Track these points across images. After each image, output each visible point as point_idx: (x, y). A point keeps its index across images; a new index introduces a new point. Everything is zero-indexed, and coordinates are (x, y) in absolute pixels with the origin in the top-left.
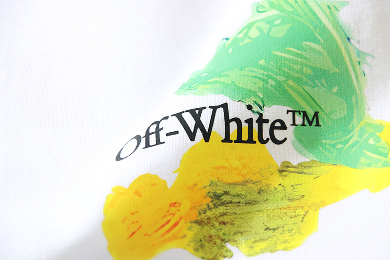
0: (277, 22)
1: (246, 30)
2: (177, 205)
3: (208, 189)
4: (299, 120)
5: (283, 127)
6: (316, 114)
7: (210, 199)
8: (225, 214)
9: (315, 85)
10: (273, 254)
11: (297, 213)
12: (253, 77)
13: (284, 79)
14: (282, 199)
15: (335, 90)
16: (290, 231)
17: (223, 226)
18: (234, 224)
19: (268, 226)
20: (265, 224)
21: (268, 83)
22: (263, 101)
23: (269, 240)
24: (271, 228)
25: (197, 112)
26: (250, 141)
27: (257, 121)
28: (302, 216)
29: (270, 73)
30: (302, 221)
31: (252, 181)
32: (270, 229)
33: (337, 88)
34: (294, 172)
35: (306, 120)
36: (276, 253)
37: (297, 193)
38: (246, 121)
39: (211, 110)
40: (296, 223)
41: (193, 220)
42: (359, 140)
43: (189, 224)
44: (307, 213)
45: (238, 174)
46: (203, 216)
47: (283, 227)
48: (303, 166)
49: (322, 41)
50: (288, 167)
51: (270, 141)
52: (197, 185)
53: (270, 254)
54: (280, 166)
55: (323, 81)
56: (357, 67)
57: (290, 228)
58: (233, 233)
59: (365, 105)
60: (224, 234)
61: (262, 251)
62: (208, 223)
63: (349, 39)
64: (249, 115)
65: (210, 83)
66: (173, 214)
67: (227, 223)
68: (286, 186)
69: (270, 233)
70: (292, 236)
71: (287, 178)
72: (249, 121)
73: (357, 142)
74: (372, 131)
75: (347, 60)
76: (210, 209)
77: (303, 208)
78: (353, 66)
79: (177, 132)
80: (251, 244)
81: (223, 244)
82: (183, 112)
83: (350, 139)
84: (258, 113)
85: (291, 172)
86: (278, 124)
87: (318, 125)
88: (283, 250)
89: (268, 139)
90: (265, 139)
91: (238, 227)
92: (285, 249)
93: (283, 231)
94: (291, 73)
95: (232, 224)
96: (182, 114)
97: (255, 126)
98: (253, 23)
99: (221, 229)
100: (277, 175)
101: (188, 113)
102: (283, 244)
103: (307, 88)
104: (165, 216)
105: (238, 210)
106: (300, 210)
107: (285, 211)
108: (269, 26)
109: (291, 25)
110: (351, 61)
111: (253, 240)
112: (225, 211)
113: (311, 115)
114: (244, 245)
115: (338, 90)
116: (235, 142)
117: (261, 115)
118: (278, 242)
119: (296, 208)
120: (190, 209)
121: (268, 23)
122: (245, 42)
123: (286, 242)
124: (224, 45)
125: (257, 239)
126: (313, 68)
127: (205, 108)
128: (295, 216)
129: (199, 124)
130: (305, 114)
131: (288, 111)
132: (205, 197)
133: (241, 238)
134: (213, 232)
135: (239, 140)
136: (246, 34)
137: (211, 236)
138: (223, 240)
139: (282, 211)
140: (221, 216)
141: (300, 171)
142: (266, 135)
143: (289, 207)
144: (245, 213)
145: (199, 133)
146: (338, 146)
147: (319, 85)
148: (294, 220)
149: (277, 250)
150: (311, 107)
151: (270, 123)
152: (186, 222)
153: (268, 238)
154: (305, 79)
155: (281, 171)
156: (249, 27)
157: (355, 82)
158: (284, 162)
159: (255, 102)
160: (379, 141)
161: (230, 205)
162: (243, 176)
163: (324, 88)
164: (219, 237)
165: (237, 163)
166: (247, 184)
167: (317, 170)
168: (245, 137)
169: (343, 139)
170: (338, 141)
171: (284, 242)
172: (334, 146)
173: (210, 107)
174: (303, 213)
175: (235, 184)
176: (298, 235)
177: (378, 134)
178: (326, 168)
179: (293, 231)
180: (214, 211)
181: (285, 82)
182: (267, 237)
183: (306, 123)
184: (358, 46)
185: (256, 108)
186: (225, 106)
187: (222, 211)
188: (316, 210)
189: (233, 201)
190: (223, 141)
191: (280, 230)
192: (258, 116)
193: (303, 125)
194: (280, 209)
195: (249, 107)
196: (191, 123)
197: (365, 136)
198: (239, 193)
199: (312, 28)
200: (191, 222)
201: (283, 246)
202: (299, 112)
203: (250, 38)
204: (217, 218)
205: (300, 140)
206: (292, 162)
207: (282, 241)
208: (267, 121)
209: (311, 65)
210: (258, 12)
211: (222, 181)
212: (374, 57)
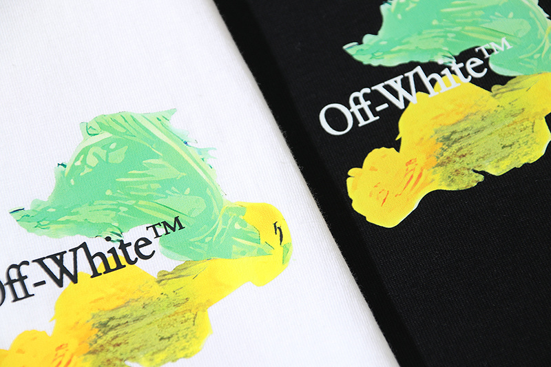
0: (113, 146)
1: (82, 156)
2: (63, 346)
3: (92, 322)
4: (161, 230)
5: (148, 242)
6: (177, 219)
7: (97, 330)
8: (117, 337)
9: (167, 195)
10: (175, 363)
11: (186, 317)
12: (103, 210)
13: (134, 202)
14: (168, 307)
15: (188, 191)
16: (185, 336)
17: (117, 348)
18: (128, 343)
19: (162, 335)
20: (159, 334)
21: (120, 211)
22: (119, 229)
23: (166, 350)
24: (165, 337)
25: (58, 257)
26: (120, 266)
27: (119, 248)
28: (192, 320)
29: (120, 201)
30: (194, 325)
31: (134, 300)
32: (165, 339)
33: (189, 189)
34: (172, 278)
35: (168, 228)
36: (178, 362)
37: (181, 298)
38: (108, 252)
39: (72, 253)
40: (188, 328)
41: (86, 352)
42: (225, 227)
43: (83, 357)
44: (196, 315)
45: (118, 298)
46: (95, 346)
47: (177, 334)
48: (179, 270)
49: (161, 154)
50: (164, 275)
51: (139, 259)
52: (78, 323)
53: (172, 364)
54: (156, 277)
55: (173, 188)
56: (202, 163)
57: (184, 334)
58: (129, 351)
59: (221, 192)
60: (121, 354)
61: (164, 362)
62: (102, 350)
63: (186, 143)
64: (110, 245)
65: (63, 223)
66: (63, 355)
67: (121, 344)
68: (167, 294)
69: (165, 342)
70: (188, 342)
71: (167, 285)
72: (112, 251)
73: (223, 230)
74: (235, 215)
75: (191, 162)
76: (100, 337)
77: (190, 311)
78: (198, 164)
79: (43, 283)
80: (150, 357)
81: (123, 363)
82: (44, 258)
83: (216, 229)
84: (118, 240)
85: (169, 279)
86: (141, 243)
87: (181, 227)
88: (184, 357)
89: (136, 259)
90: (133, 260)
91: (133, 344)
92: (186, 356)
93: (178, 337)
94: (139, 194)
95: (125, 344)
96: (44, 261)
97: (120, 253)
98: (87, 148)
99: (116, 351)
100: (156, 286)
101: (50, 259)
102: (182, 352)
103: (158, 201)
104: (55, 360)
105: (128, 329)
106: (189, 314)
107: (174, 317)
108: (106, 151)
109: (127, 147)
110: (195, 161)
111: (151, 352)
112: (115, 334)
113: (171, 222)
114: (143, 359)
115: (191, 190)
116: (105, 273)
117: (122, 241)
118: (177, 350)
119: (184, 312)
120: (79, 345)
121: (103, 147)
122: (85, 172)
123: (184, 349)
124: (63, 173)
125: (155, 351)
126: (159, 182)
127: (65, 252)
128: (186, 321)
129: (64, 270)
130: (165, 224)
131: (147, 228)
132: (92, 330)
133: (139, 353)
134: (109, 356)
135: (108, 270)
136: (84, 161)
137: (109, 360)
138: (121, 360)
139: (171, 318)
140: (113, 340)
141: (177, 275)
142: (133, 255)
143: (176, 313)
144: (135, 330)
145: (66, 278)
146: (207, 240)
147: (170, 193)
148: (186, 325)
149: (178, 359)
150: (169, 215)
151: (133, 244)
152: (79, 357)
153: (166, 348)
154: (155, 194)
155: (159, 282)
156: (85, 152)
157: (204, 177)
158: (160, 272)
159: (112, 232)
160: (246, 225)
161: (118, 327)
162: (123, 298)
163: (176, 194)
164: (117, 358)
165: (113, 290)
166: (130, 303)
167: (193, 269)
168: (113, 265)
169: (209, 232)
170: (206, 234)
171: (182, 350)
172: (203, 241)
173: (70, 251)
174: (193, 316)
175: (118, 308)
176: (194, 339)
177: (241, 217)
178: (202, 265)
179: (188, 337)
180: (104, 338)
181: (136, 204)
182: (163, 347)
183: (169, 230)
184: (196, 146)
185: (114, 237)
186: (84, 246)
187: (112, 336)
188: (204, 311)
189: (121, 323)
190: (92, 277)
191: (175, 338)
192: (119, 243)
193: (167, 233)
194: (169, 317)
195: (108, 239)
196: (56, 270)
197: (229, 222)
198: (125, 314)
199: (148, 145)
200: (85, 355)
201: (183, 354)
202: (159, 224)
203: (89, 166)
204: (109, 343)
205: (168, 248)
206: (167, 270)
207: (180, 348)
208: (130, 244)
209: (157, 179)
210: (90, 135)
211: (104, 310)
212: (215, 149)
